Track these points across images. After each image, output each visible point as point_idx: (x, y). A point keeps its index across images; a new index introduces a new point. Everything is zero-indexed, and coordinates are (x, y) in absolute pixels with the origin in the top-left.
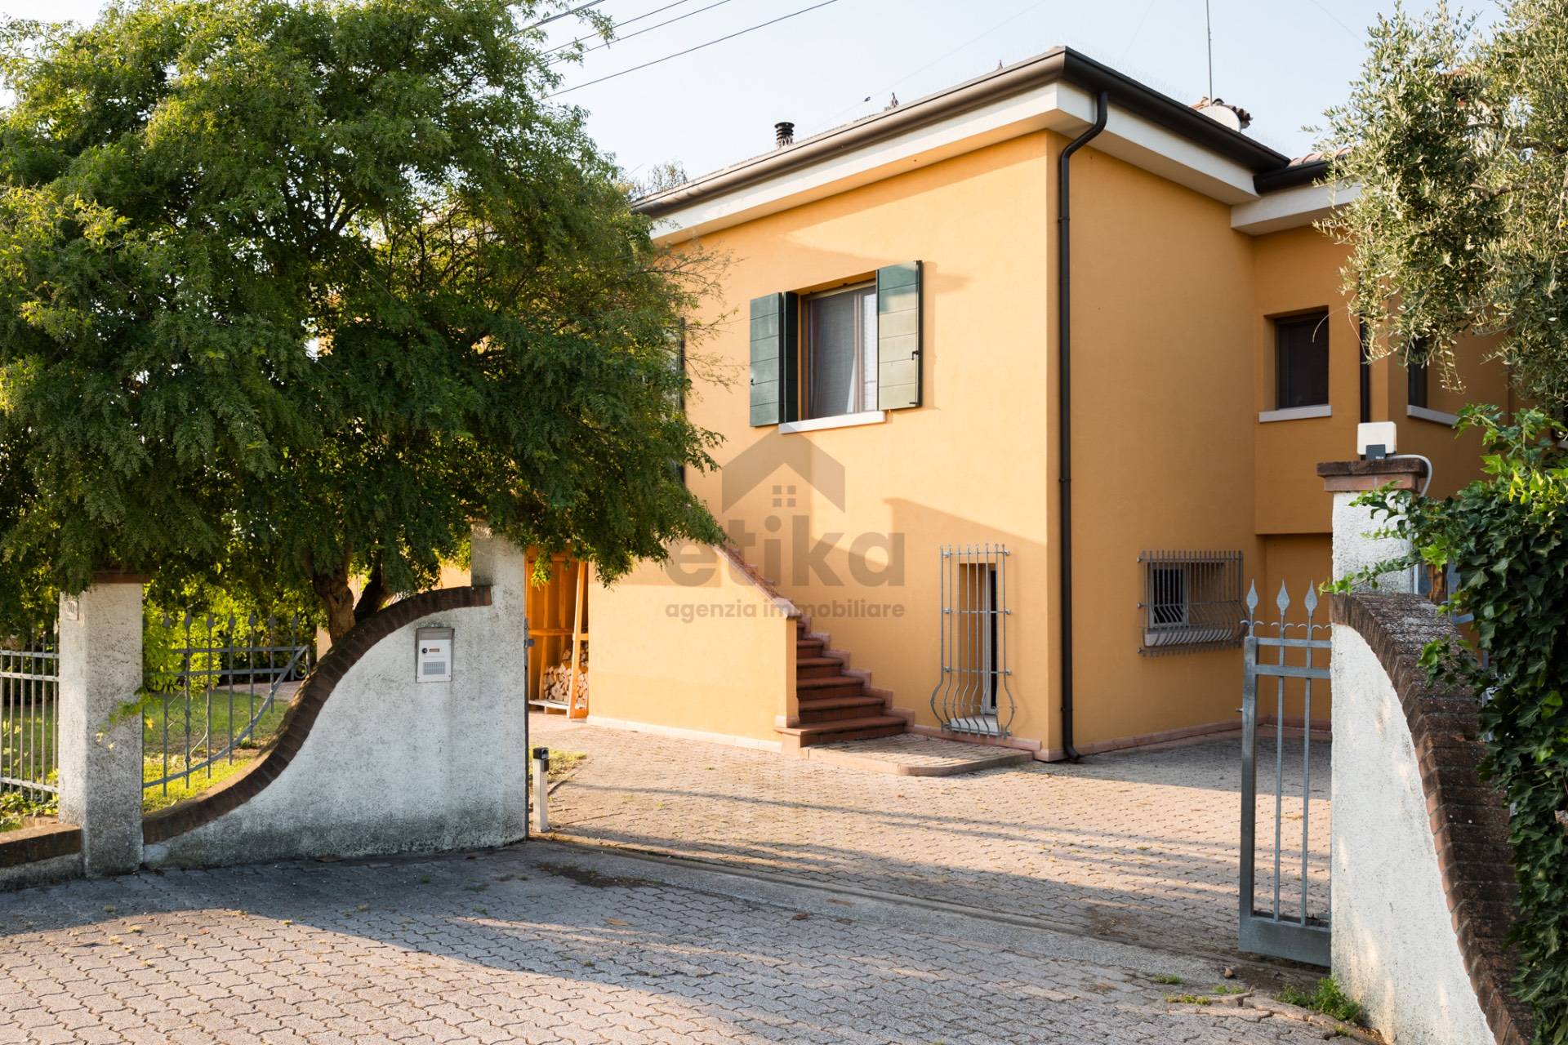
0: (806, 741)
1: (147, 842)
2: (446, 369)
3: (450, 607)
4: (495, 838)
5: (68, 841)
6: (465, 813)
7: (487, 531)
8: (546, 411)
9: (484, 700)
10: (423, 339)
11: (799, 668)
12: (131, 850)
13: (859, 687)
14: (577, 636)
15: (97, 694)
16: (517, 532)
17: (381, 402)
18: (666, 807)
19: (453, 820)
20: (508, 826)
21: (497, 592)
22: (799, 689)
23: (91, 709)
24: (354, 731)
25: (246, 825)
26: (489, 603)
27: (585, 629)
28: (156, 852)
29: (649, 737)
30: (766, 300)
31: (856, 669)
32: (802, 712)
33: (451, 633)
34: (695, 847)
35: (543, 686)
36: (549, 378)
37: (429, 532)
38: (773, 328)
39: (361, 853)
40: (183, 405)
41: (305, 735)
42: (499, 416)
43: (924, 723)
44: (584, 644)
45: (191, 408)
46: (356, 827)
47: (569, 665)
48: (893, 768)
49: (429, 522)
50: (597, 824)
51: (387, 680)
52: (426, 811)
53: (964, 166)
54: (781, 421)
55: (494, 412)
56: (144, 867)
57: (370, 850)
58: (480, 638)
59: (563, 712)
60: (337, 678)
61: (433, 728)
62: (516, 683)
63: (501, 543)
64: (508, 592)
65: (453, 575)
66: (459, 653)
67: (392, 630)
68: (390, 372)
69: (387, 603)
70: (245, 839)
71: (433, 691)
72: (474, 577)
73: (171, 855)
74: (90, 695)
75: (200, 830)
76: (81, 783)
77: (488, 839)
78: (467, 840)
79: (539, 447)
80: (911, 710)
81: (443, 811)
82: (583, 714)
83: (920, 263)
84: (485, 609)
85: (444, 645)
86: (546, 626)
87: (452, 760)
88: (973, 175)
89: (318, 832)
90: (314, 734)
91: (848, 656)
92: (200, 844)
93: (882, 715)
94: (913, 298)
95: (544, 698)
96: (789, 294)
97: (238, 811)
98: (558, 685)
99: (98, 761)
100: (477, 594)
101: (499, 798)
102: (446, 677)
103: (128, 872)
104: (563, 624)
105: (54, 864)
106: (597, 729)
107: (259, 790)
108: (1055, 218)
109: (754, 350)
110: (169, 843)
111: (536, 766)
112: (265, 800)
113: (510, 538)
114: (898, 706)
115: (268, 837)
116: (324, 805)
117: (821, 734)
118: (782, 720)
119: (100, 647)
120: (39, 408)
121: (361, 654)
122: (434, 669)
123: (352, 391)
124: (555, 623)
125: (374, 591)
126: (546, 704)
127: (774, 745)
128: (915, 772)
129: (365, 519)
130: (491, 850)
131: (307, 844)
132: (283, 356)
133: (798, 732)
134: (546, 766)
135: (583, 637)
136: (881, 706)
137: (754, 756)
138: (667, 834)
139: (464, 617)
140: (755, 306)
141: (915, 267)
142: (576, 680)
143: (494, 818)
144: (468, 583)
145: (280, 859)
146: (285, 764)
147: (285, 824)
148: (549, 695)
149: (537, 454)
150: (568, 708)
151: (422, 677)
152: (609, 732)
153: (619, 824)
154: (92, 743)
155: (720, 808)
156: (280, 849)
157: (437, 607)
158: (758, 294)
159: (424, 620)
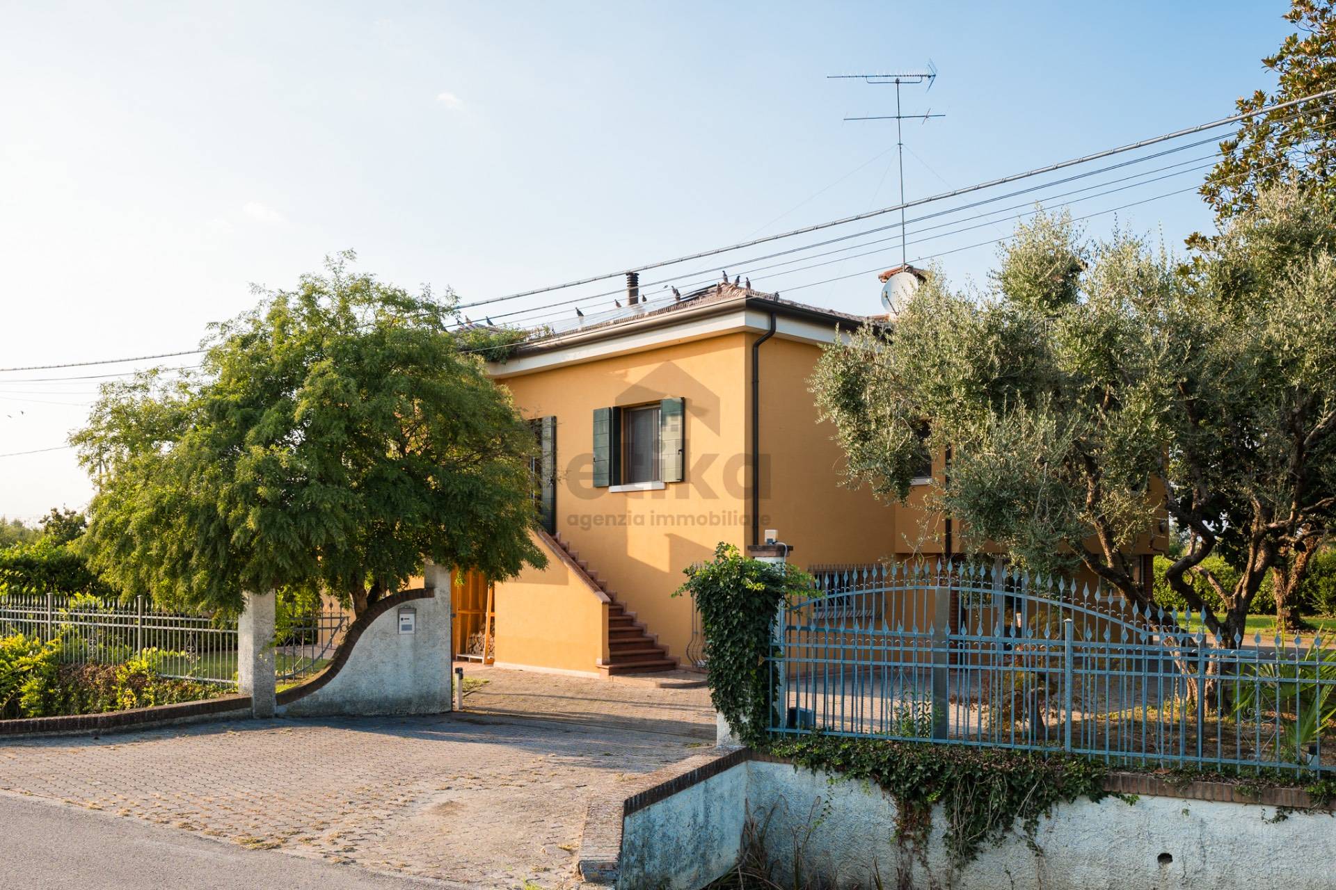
0: (613, 672)
1: (278, 705)
2: (413, 494)
3: (414, 598)
4: (435, 709)
5: (245, 702)
6: (421, 697)
7: (432, 563)
8: (458, 512)
9: (431, 642)
10: (403, 482)
11: (610, 632)
12: (271, 707)
13: (651, 643)
14: (488, 614)
15: (258, 637)
16: (446, 563)
17: (386, 512)
18: (524, 700)
19: (415, 700)
20: (443, 704)
21: (437, 592)
22: (610, 644)
23: (256, 644)
24: (369, 657)
25: (321, 699)
26: (433, 596)
27: (493, 610)
28: (281, 709)
29: (529, 673)
30: (602, 410)
31: (650, 633)
32: (611, 656)
33: (414, 611)
34: (533, 713)
35: (468, 646)
36: (459, 498)
37: (406, 566)
38: (606, 429)
39: (373, 714)
40: (314, 523)
41: (347, 658)
42: (437, 514)
43: (685, 664)
44: (493, 619)
45: (317, 524)
46: (371, 701)
47: (484, 633)
48: (654, 685)
49: (406, 561)
50: (488, 706)
51: (385, 633)
52: (403, 696)
53: (705, 346)
54: (610, 485)
55: (435, 512)
56: (277, 716)
57: (377, 713)
58: (429, 613)
59: (480, 661)
60: (361, 632)
61: (407, 655)
62: (446, 635)
63: (439, 567)
64: (442, 591)
65: (416, 583)
66: (419, 620)
67: (387, 609)
68: (389, 497)
69: (382, 597)
70: (321, 705)
71: (406, 638)
72: (426, 584)
73: (288, 711)
74: (254, 638)
75: (300, 700)
76: (251, 677)
77: (432, 710)
78: (423, 710)
79: (455, 529)
80: (678, 656)
81: (410, 696)
82: (491, 662)
83: (683, 399)
84: (431, 599)
85: (411, 616)
86: (470, 607)
87: (415, 672)
88: (710, 352)
89: (353, 703)
90: (351, 658)
91: (646, 625)
92: (300, 707)
93: (664, 659)
94: (680, 418)
95: (469, 653)
96: (615, 408)
97: (317, 692)
98: (477, 645)
99: (258, 667)
100: (427, 592)
101: (438, 690)
102: (412, 632)
103: (270, 717)
104: (481, 607)
105: (241, 712)
106: (499, 669)
107: (326, 683)
108: (750, 381)
109: (595, 440)
110: (287, 706)
111: (456, 677)
112: (329, 687)
113: (443, 565)
114: (672, 654)
115: (330, 704)
116: (355, 691)
117: (621, 668)
118: (599, 661)
119: (259, 618)
120: (263, 526)
121: (372, 620)
122: (406, 628)
123: (374, 507)
124: (476, 606)
125: (376, 590)
126: (470, 656)
127: (595, 675)
128: (663, 686)
129: (378, 561)
130: (434, 715)
131: (348, 708)
132: (351, 502)
133: (607, 667)
134: (461, 677)
135: (492, 614)
136: (662, 654)
137: (584, 681)
138: (521, 710)
139: (421, 603)
140: (597, 413)
141: (680, 400)
142: (488, 641)
143: (435, 700)
144: (423, 586)
145: (336, 715)
146: (338, 671)
147: (338, 699)
148: (472, 652)
149: (454, 532)
150: (483, 658)
151: (401, 632)
152: (506, 671)
153: (498, 706)
154: (256, 659)
155: (552, 701)
156: (336, 711)
157: (408, 599)
158: (598, 407)
159: (402, 605)
